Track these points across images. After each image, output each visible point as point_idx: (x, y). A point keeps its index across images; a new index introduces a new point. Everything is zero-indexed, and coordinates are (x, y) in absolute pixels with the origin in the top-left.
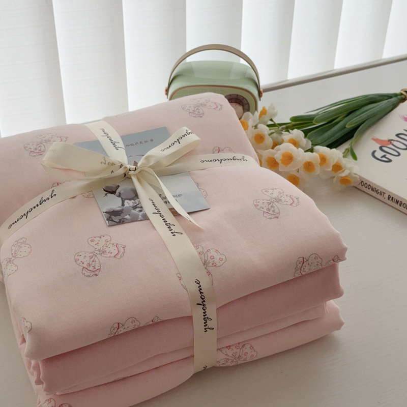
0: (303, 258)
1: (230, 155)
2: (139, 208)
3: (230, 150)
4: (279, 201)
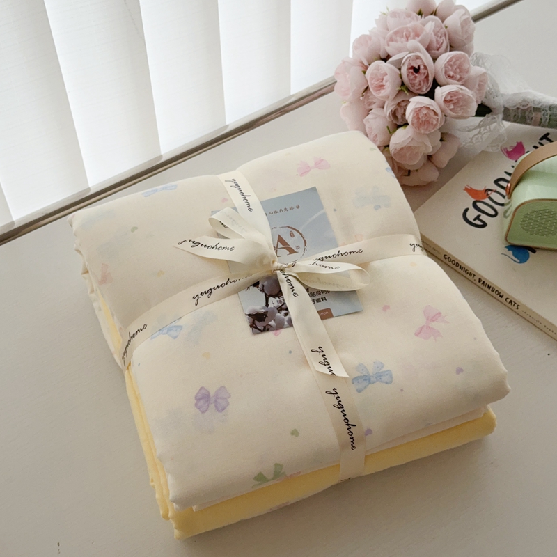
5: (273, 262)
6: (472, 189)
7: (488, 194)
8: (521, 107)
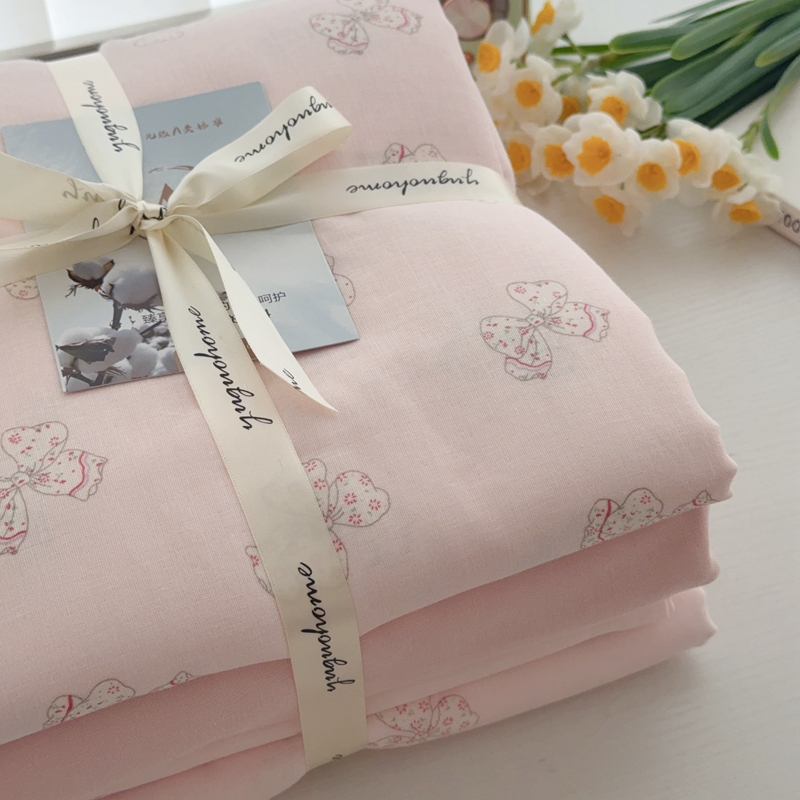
0: (609, 501)
1: (432, 169)
2: (159, 334)
3: (435, 153)
4: (551, 321)
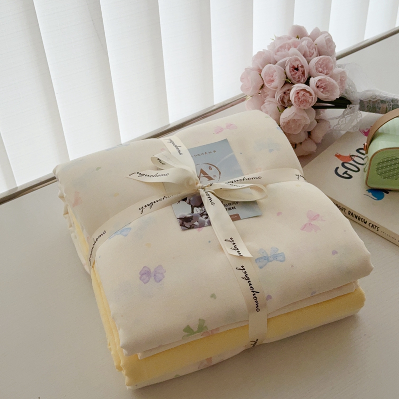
5: (197, 184)
6: (340, 155)
7: (352, 158)
8: (372, 100)
